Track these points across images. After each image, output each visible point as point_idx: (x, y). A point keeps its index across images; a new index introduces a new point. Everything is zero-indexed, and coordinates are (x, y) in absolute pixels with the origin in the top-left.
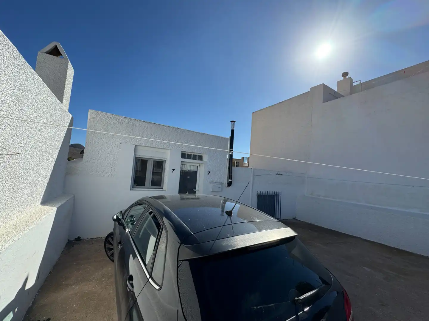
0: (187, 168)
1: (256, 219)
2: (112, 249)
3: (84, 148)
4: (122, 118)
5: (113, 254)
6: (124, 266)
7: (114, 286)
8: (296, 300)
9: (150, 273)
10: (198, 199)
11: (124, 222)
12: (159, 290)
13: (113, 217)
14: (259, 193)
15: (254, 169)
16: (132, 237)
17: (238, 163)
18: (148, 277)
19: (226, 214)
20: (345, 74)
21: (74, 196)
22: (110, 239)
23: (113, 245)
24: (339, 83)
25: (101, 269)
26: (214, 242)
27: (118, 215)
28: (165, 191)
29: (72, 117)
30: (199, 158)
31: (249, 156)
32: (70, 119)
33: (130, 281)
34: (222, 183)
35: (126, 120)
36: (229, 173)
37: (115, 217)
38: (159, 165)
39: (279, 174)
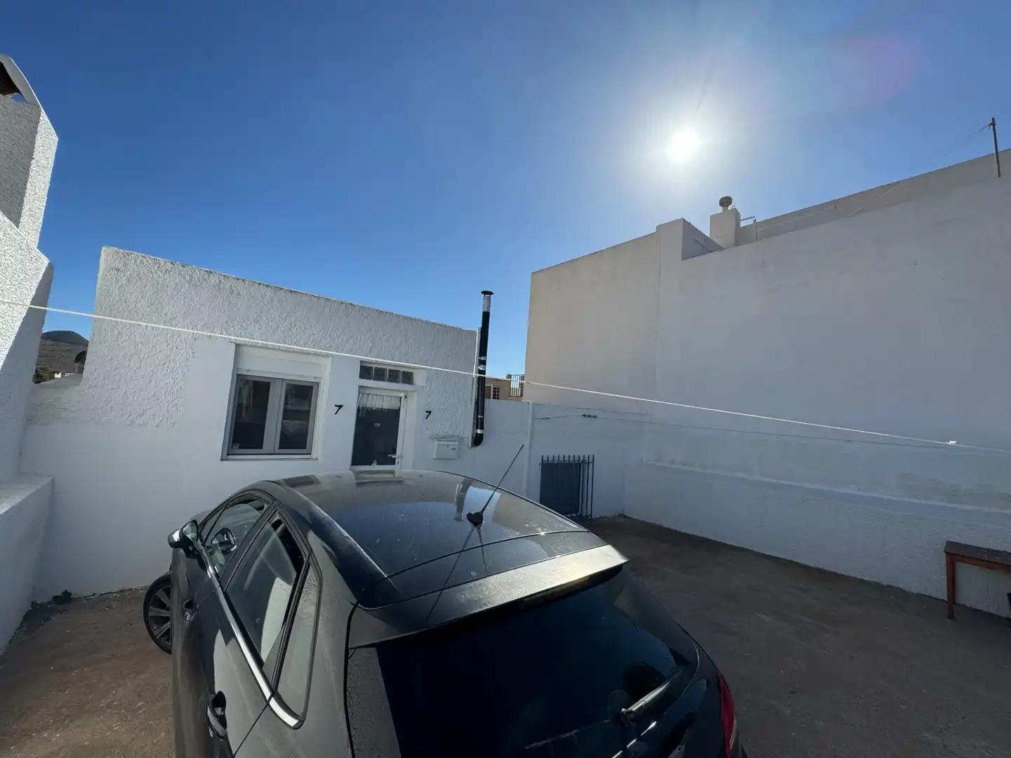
0: (374, 404)
1: (539, 529)
2: (167, 619)
3: (86, 343)
4: (198, 274)
5: (168, 634)
6: (201, 664)
7: (171, 719)
8: (623, 713)
9: (273, 683)
10: (400, 482)
11: (202, 547)
12: (296, 727)
13: (170, 537)
14: (545, 459)
15: (535, 405)
16: (222, 590)
17: (498, 389)
18: (267, 693)
19: (469, 519)
20: (726, 202)
21: (53, 480)
22: (161, 594)
23: (168, 609)
24: (714, 218)
25: (132, 676)
26: (440, 595)
27: (184, 529)
28: (316, 459)
29: (49, 264)
30: (403, 377)
31: (523, 373)
32: (44, 270)
33: (215, 709)
34: (460, 438)
35: (213, 280)
36: (477, 415)
37: (176, 537)
38: (302, 394)
39: (590, 416)
